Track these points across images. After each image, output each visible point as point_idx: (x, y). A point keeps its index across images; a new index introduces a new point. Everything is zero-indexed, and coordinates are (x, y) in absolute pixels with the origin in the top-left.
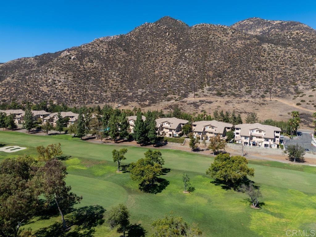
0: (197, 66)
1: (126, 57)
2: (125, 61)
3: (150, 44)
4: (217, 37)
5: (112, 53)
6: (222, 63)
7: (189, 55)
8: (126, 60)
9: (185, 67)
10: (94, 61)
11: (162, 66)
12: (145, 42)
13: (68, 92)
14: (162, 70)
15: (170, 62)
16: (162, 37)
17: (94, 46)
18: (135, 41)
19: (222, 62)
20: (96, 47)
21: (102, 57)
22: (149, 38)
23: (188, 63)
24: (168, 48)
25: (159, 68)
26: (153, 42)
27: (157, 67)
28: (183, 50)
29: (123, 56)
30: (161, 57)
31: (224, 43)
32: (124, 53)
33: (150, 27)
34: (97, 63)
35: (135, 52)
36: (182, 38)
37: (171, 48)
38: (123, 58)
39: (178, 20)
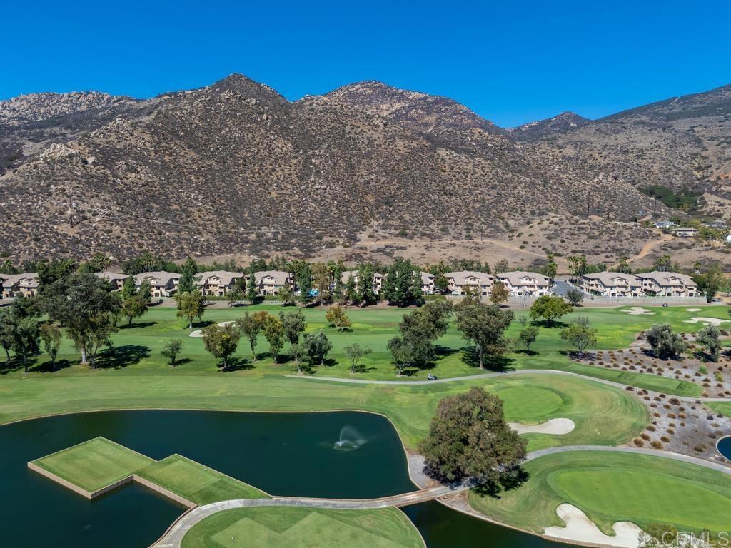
0: (342, 183)
1: (199, 162)
2: (199, 169)
3: (238, 137)
4: (359, 130)
5: (168, 153)
6: (385, 181)
7: (321, 162)
8: (202, 169)
9: (324, 187)
10: (139, 169)
11: (280, 181)
12: (227, 132)
13: (125, 236)
14: (282, 189)
15: (290, 174)
16: (258, 123)
17: (122, 134)
18: (204, 128)
19: (384, 179)
20: (127, 137)
21: (150, 161)
22: (229, 121)
23: (326, 178)
24: (277, 146)
25: (275, 186)
26: (242, 132)
27: (271, 185)
28: (305, 152)
29: (193, 160)
30: (271, 165)
31: (376, 143)
32: (192, 154)
33: (223, 99)
34: (147, 173)
35: (213, 152)
36: (292, 127)
37: (283, 147)
38: (193, 164)
39: (262, 85)
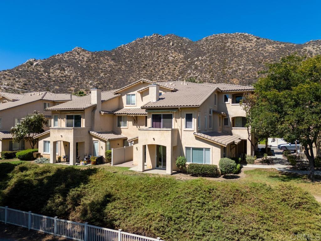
0: (213, 73)
1: (113, 67)
2: (111, 70)
3: (148, 54)
4: (237, 44)
5: (96, 62)
6: (251, 69)
7: (201, 63)
8: (113, 70)
9: (197, 75)
10: (65, 69)
11: (163, 74)
12: (142, 52)
14: (162, 79)
15: (174, 71)
16: (164, 46)
17: (73, 54)
18: (129, 52)
19: (250, 67)
20: (75, 55)
21: (79, 66)
22: (147, 47)
23: (201, 72)
24: (172, 56)
25: (158, 77)
26: (152, 51)
27: (156, 77)
28: (192, 59)
29: (110, 66)
30: (163, 66)
31: (248, 49)
32: (112, 63)
33: (149, 38)
34: (70, 71)
35: (127, 62)
36: (190, 49)
37: (176, 56)
38: (108, 68)
